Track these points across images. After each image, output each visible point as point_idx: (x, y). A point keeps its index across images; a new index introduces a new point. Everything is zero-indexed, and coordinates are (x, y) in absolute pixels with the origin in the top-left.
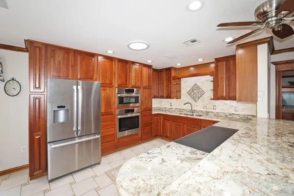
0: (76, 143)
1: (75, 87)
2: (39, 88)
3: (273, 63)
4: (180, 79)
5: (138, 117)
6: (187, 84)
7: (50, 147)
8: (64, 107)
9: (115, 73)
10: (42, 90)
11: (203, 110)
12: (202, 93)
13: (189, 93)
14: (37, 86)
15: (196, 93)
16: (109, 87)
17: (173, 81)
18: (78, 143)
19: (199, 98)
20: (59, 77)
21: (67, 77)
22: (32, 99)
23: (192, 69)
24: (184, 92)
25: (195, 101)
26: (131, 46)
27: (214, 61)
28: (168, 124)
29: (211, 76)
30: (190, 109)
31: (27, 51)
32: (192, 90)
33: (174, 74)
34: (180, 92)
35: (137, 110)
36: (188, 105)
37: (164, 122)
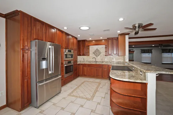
4: (89, 46)
5: (72, 65)
6: (93, 48)
8: (45, 59)
11: (101, 61)
12: (100, 53)
13: (94, 53)
14: (26, 44)
15: (97, 53)
19: (99, 55)
23: (94, 41)
25: (97, 57)
26: (81, 28)
28: (85, 68)
30: (95, 61)
32: (95, 51)
33: (86, 44)
34: (89, 52)
35: (72, 62)
36: (94, 59)
37: (83, 68)
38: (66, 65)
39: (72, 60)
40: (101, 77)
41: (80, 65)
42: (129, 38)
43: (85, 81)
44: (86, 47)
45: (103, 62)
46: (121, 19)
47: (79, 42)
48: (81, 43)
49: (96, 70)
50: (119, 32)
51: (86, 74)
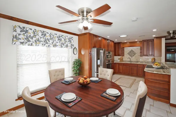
4: (124, 48)
6: (127, 50)
8: (99, 59)
11: (135, 61)
15: (132, 54)
28: (121, 67)
29: (139, 47)
32: (130, 52)
33: (122, 46)
34: (124, 53)
35: (111, 61)
36: (129, 59)
37: (119, 66)
38: (107, 64)
39: (111, 60)
40: (136, 75)
41: (116, 64)
42: (166, 39)
43: (121, 77)
44: (121, 49)
45: (137, 62)
46: (155, 30)
47: (115, 44)
48: (116, 45)
49: (131, 68)
50: (154, 36)
51: (121, 72)
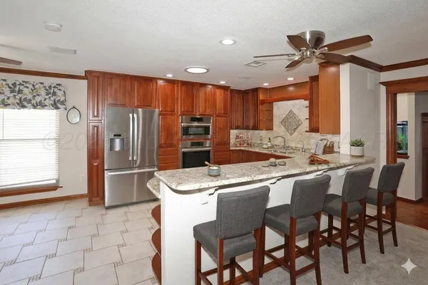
0: (135, 174)
1: (131, 115)
2: (97, 116)
3: (383, 83)
5: (209, 152)
7: (107, 174)
8: (120, 135)
9: (177, 99)
10: (100, 118)
13: (284, 122)
14: (96, 115)
15: (291, 123)
16: (171, 115)
17: (261, 107)
18: (138, 173)
19: (295, 130)
20: (116, 105)
21: (124, 105)
22: (91, 128)
23: (291, 89)
24: (276, 121)
25: (291, 134)
27: (308, 80)
29: (305, 100)
30: (283, 144)
31: (87, 79)
34: (271, 121)
35: (208, 144)
38: (183, 150)
39: (205, 140)
